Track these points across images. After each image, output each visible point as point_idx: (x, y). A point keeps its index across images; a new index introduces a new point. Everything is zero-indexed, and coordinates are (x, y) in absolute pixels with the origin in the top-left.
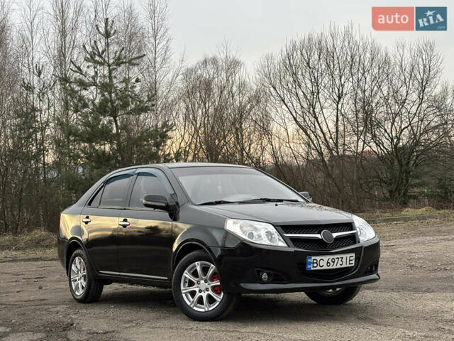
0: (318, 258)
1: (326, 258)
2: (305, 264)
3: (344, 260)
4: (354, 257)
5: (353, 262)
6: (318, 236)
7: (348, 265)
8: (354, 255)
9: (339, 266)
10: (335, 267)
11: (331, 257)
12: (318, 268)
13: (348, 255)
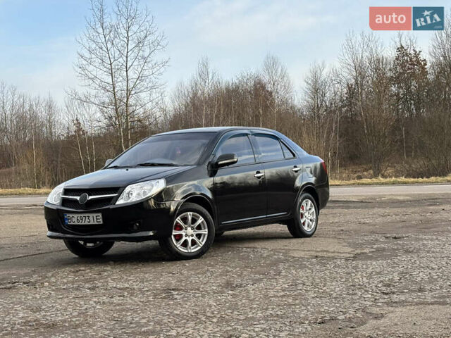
0: (71, 215)
1: (76, 216)
2: (63, 219)
3: (91, 219)
4: (101, 217)
5: (101, 220)
6: (78, 198)
7: (96, 223)
8: (100, 215)
9: (87, 223)
10: (83, 223)
11: (79, 215)
12: (72, 223)
13: (95, 215)
